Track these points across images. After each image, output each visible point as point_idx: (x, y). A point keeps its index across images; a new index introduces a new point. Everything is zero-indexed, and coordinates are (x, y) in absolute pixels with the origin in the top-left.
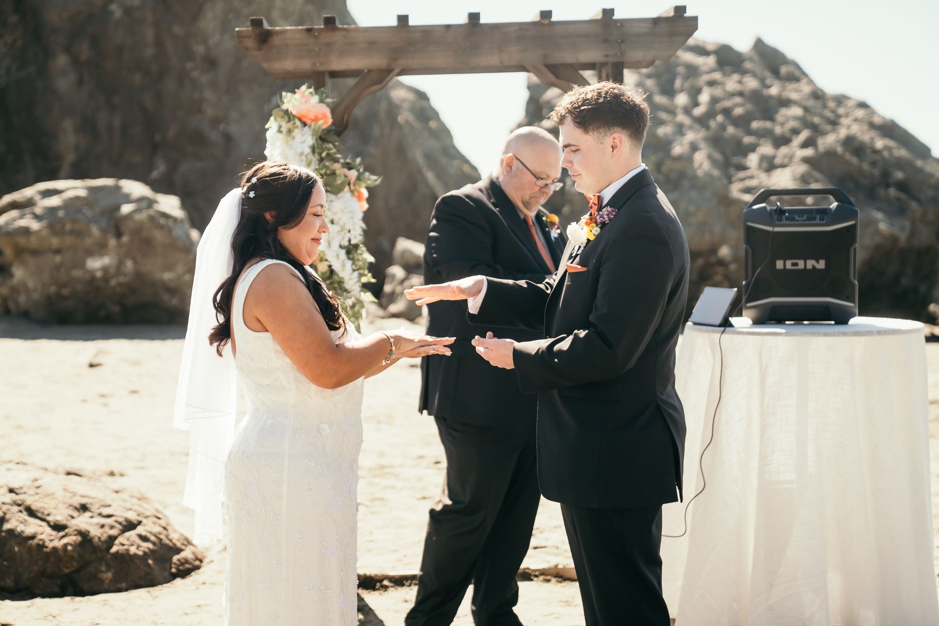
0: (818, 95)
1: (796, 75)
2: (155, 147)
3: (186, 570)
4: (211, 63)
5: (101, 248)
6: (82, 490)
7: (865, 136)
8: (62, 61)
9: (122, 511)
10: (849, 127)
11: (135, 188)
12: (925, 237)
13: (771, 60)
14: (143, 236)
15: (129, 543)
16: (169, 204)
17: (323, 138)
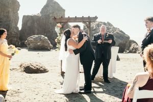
0: (114, 28)
1: (112, 25)
2: (45, 32)
3: (47, 72)
4: (51, 24)
5: (39, 42)
6: (37, 64)
8: (36, 23)
9: (41, 66)
10: (117, 31)
11: (43, 36)
12: (124, 42)
13: (109, 24)
14: (43, 41)
15: (41, 69)
16: (46, 38)
17: (61, 28)
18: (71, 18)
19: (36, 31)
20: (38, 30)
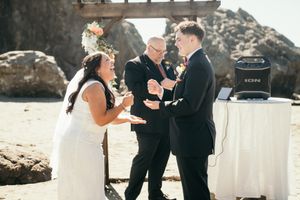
0: (259, 26)
1: (252, 20)
2: (46, 41)
4: (65, 14)
5: (29, 73)
6: (22, 150)
7: (274, 40)
8: (17, 12)
9: (35, 157)
10: (269, 37)
11: (40, 54)
12: (292, 72)
13: (244, 15)
14: (42, 69)
15: (37, 168)
16: (51, 59)
17: (100, 38)
18: (134, 4)
19: (19, 38)
20: (25, 34)
